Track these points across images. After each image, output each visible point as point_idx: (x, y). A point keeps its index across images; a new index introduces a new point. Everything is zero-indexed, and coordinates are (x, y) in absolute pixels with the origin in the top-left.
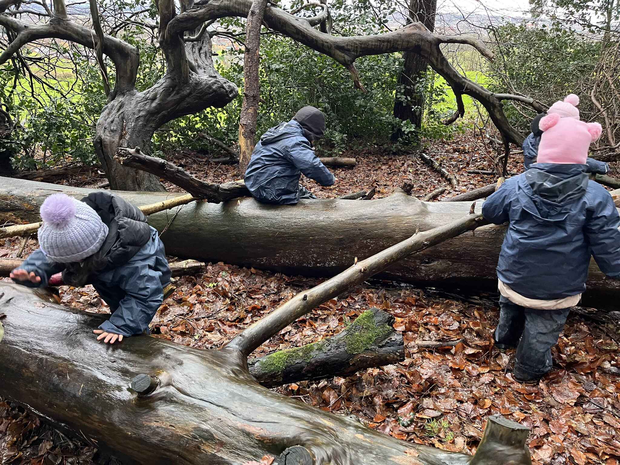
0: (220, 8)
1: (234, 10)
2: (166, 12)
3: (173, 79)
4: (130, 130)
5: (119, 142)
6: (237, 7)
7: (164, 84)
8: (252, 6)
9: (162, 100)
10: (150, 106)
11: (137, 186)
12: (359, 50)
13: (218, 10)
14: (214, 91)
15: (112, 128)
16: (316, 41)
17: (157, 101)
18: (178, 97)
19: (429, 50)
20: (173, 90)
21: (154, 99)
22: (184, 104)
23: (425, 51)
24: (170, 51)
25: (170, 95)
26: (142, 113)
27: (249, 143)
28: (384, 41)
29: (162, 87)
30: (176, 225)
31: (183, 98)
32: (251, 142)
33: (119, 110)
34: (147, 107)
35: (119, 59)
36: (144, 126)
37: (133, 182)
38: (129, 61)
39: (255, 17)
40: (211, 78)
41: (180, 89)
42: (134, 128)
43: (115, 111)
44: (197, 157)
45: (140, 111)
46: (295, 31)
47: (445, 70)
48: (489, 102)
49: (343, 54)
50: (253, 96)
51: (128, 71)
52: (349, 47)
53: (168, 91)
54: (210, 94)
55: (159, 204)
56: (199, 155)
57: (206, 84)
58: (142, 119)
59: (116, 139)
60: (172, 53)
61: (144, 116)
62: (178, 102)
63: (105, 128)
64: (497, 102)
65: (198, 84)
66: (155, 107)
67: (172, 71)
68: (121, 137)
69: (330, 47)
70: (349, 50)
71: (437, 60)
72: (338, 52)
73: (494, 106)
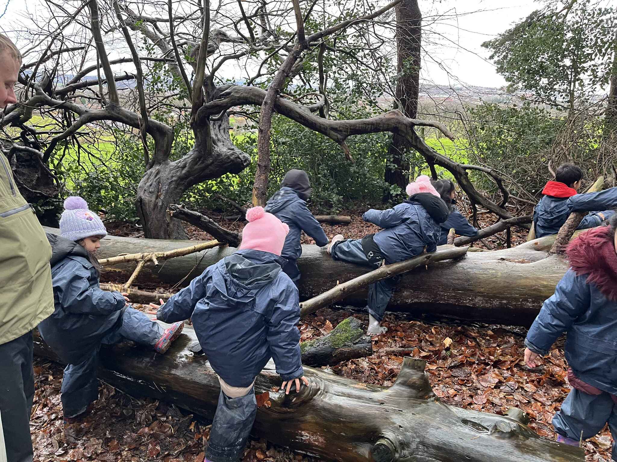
0: (239, 98)
1: (251, 100)
2: (197, 101)
3: (200, 152)
4: (164, 192)
5: (155, 201)
6: (253, 98)
7: (192, 156)
8: (266, 98)
9: (190, 168)
10: (181, 172)
11: (167, 237)
12: (349, 131)
13: (238, 100)
14: (232, 161)
15: (151, 190)
16: (315, 124)
17: (186, 169)
18: (203, 165)
19: (405, 131)
20: (199, 160)
21: (184, 167)
22: (207, 171)
23: (402, 131)
24: (198, 130)
25: (196, 164)
26: (174, 179)
27: (260, 202)
28: (368, 124)
29: (191, 158)
30: (203, 265)
31: (207, 166)
32: (262, 201)
33: (156, 176)
34: (178, 174)
35: (158, 137)
36: (176, 188)
37: (165, 234)
38: (166, 139)
39: (267, 106)
40: (229, 150)
41: (205, 159)
42: (167, 190)
43: (153, 177)
44: (213, 215)
45: (172, 177)
46: (298, 116)
47: (419, 146)
48: (456, 171)
49: (336, 134)
50: (265, 166)
51: (165, 145)
52: (341, 129)
53: (195, 161)
54: (228, 163)
55: (191, 248)
56: (215, 213)
57: (226, 155)
58: (174, 183)
59: (153, 199)
60: (200, 131)
61: (176, 181)
62: (203, 169)
63: (145, 190)
64: (462, 171)
65: (219, 155)
66: (185, 174)
67: (199, 145)
68: (157, 197)
69: (326, 129)
70: (341, 131)
71: (412, 138)
72: (332, 133)
73: (461, 175)
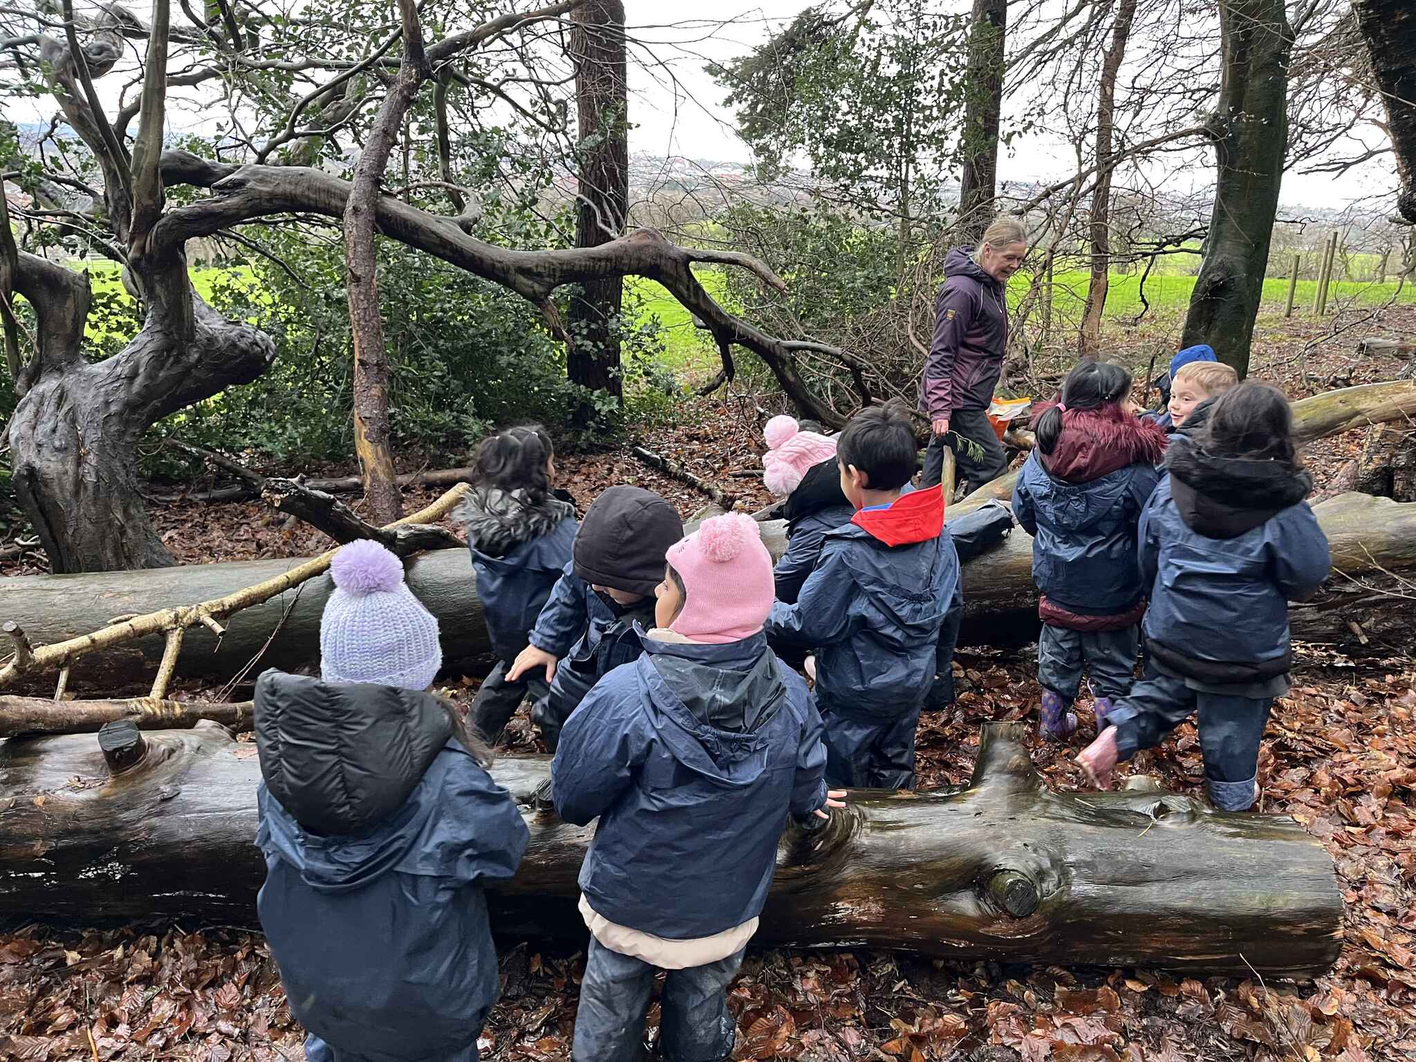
0: (273, 196)
1: (306, 201)
2: (151, 202)
3: (166, 334)
4: (95, 445)
5: (77, 474)
6: (312, 195)
7: (150, 347)
8: (352, 196)
9: (151, 376)
10: (128, 391)
11: (124, 561)
12: (558, 274)
13: (269, 201)
14: (244, 352)
15: (57, 444)
16: (481, 259)
17: (139, 380)
18: (178, 369)
19: (672, 272)
20: (169, 356)
21: (132, 377)
22: (189, 384)
23: (667, 274)
24: (157, 277)
25: (162, 367)
26: (114, 408)
27: (380, 453)
28: (600, 260)
29: (147, 351)
31: (187, 371)
32: (383, 448)
33: (59, 406)
34: (122, 394)
35: (45, 298)
36: (121, 434)
37: (116, 555)
38: (70, 304)
39: (361, 218)
40: (230, 327)
41: (181, 353)
42: (101, 441)
43: (52, 409)
45: (107, 404)
46: (437, 242)
47: (703, 305)
48: (774, 354)
49: (530, 282)
50: (377, 364)
51: (69, 322)
52: (540, 270)
53: (159, 358)
54: (236, 358)
55: (280, 579)
57: (227, 339)
58: (114, 419)
59: (70, 467)
60: (162, 281)
61: (120, 414)
62: (179, 379)
63: (39, 445)
64: (787, 356)
65: (211, 340)
66: (138, 394)
67: (165, 316)
68: (80, 461)
69: (506, 270)
70: (539, 274)
71: (688, 289)
72: (522, 279)
73: (784, 363)
